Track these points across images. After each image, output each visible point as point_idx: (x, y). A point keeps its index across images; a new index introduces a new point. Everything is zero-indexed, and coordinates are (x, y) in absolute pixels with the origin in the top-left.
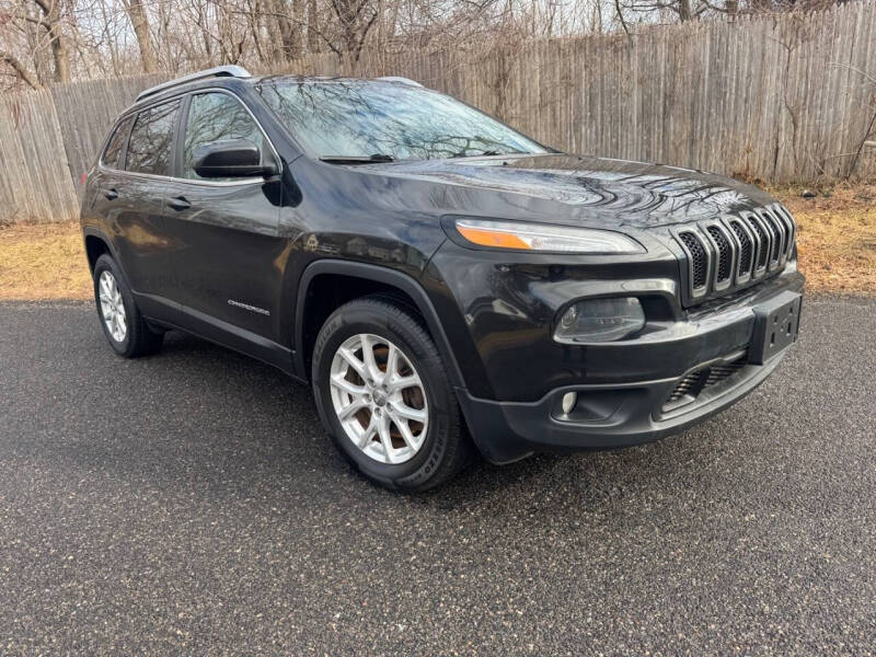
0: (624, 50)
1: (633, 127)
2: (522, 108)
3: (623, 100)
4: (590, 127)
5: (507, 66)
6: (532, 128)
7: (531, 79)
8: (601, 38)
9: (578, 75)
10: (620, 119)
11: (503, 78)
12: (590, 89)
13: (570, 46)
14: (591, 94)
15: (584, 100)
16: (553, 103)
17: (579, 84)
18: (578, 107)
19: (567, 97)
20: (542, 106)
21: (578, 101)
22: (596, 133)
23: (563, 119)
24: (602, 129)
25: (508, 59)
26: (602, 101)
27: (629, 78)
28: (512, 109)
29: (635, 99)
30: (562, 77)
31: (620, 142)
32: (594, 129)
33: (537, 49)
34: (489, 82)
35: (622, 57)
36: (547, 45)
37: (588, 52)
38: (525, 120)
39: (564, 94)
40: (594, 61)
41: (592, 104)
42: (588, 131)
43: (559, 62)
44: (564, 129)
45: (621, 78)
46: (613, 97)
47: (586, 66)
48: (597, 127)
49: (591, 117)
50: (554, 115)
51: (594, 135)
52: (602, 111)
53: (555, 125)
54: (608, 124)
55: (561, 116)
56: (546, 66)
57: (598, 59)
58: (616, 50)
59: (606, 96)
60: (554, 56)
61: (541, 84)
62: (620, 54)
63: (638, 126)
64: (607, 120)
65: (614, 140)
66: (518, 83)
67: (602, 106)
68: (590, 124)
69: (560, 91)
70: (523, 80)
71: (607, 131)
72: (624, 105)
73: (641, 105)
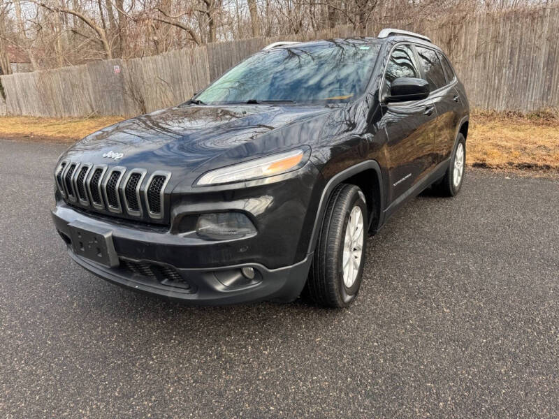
0: (539, 19)
1: (540, 70)
2: (464, 56)
3: (535, 52)
5: (457, 31)
6: (470, 69)
7: (472, 39)
8: (524, 11)
9: (504, 36)
10: (531, 64)
11: (453, 37)
12: (512, 45)
13: (500, 17)
14: (512, 48)
15: (508, 51)
16: (485, 53)
17: (504, 42)
18: (502, 56)
19: (494, 50)
20: (477, 56)
21: (502, 52)
22: (513, 75)
23: (491, 64)
24: (517, 71)
25: (458, 26)
26: (520, 52)
27: (540, 37)
28: (456, 58)
29: (544, 51)
30: (493, 38)
31: (529, 79)
32: (511, 71)
33: (477, 19)
34: (444, 41)
35: (537, 23)
36: (485, 16)
37: (513, 21)
38: (465, 64)
39: (493, 48)
40: (517, 27)
41: (512, 54)
42: (508, 72)
43: (492, 28)
44: (491, 70)
45: (535, 37)
46: (527, 50)
47: (510, 30)
48: (514, 70)
49: (510, 63)
50: (485, 61)
51: (511, 75)
52: (519, 59)
53: (485, 68)
54: (521, 67)
55: (490, 62)
56: (483, 29)
57: (520, 25)
58: (533, 19)
59: (523, 49)
60: (489, 23)
61: (478, 42)
62: (536, 21)
63: (544, 69)
64: (521, 65)
65: (525, 78)
66: (463, 40)
67: (519, 56)
68: (509, 68)
69: (491, 46)
70: (466, 40)
71: (521, 72)
72: (535, 55)
73: (547, 55)
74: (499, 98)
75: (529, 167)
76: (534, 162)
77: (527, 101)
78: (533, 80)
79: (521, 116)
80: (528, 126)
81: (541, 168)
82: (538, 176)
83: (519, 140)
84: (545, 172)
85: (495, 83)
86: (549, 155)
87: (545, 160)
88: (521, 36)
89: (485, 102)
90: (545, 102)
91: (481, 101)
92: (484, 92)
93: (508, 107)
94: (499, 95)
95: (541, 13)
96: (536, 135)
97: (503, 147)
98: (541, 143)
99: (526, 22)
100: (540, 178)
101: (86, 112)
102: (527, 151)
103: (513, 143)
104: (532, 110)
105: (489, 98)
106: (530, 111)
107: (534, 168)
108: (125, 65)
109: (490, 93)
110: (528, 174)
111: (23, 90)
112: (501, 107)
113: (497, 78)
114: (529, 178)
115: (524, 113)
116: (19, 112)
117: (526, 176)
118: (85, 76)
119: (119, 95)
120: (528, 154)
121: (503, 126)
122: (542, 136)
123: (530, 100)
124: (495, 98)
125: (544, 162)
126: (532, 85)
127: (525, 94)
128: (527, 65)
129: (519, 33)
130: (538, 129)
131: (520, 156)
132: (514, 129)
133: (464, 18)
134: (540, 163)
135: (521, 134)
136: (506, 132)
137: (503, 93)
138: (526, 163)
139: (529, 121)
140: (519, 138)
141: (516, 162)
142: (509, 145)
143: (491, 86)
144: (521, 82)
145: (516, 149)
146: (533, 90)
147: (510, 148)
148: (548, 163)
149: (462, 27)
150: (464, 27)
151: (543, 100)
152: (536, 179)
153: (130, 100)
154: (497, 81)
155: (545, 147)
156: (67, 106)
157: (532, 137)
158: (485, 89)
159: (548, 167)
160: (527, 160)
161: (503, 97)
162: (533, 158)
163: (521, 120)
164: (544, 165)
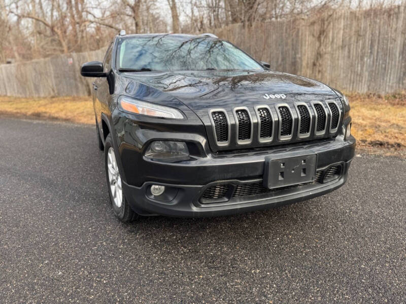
0: (395, 15)
1: (396, 58)
2: (332, 47)
3: (391, 43)
4: (370, 58)
5: (325, 27)
6: (337, 58)
7: (338, 33)
8: (381, 9)
9: (365, 30)
10: (387, 53)
11: (322, 32)
12: (372, 38)
13: (361, 14)
14: (372, 40)
15: (368, 43)
16: (350, 45)
17: (364, 36)
18: (363, 48)
19: (357, 42)
20: (343, 47)
21: (364, 44)
22: (373, 62)
23: (354, 54)
24: (377, 59)
25: (326, 23)
26: (379, 43)
27: (396, 30)
28: (326, 49)
29: (399, 42)
30: (356, 32)
31: (387, 66)
32: (372, 59)
33: (342, 17)
34: (315, 35)
35: (393, 19)
36: (349, 14)
37: (372, 17)
38: (333, 54)
39: (356, 41)
40: (375, 22)
41: (372, 46)
42: (369, 60)
43: (355, 24)
44: (354, 58)
45: (391, 31)
46: (385, 41)
47: (370, 25)
48: (374, 58)
49: (371, 52)
50: (349, 52)
51: (371, 63)
52: (378, 49)
53: (349, 57)
54: (380, 56)
55: (353, 52)
56: (347, 26)
57: (378, 21)
58: (389, 16)
59: (381, 41)
60: (352, 20)
61: (343, 36)
62: (392, 17)
63: (399, 57)
64: (380, 54)
65: (384, 66)
66: (331, 35)
67: (378, 47)
68: (370, 56)
69: (354, 39)
70: (333, 33)
71: (380, 60)
72: (392, 46)
73: (402, 46)
74: (362, 82)
75: (381, 144)
76: (386, 140)
77: (386, 84)
78: (390, 67)
79: (379, 97)
80: (384, 106)
81: (392, 146)
82: (388, 154)
83: (374, 118)
84: (396, 149)
85: (358, 70)
86: (401, 133)
87: (396, 138)
88: (380, 30)
89: (350, 86)
90: (401, 85)
91: (346, 84)
92: (349, 78)
93: (369, 90)
94: (362, 80)
95: (396, 10)
96: (390, 114)
97: (359, 125)
98: (394, 122)
99: (383, 18)
100: (391, 157)
101: (50, 94)
102: (380, 129)
103: (369, 121)
104: (390, 92)
105: (353, 83)
106: (388, 93)
107: (386, 145)
108: (76, 58)
109: (354, 78)
110: (380, 151)
111: (8, 78)
112: (363, 89)
113: (359, 65)
114: (380, 156)
115: (383, 94)
116: (5, 94)
117: (378, 153)
118: (49, 66)
119: (72, 81)
120: (381, 132)
121: (363, 106)
122: (396, 115)
123: (388, 84)
124: (358, 82)
125: (396, 141)
126: (389, 71)
127: (383, 79)
128: (384, 54)
129: (377, 27)
130: (393, 109)
131: (374, 133)
132: (371, 109)
133: (330, 16)
134: (392, 141)
135: (377, 113)
136: (364, 111)
137: (365, 78)
138: (378, 141)
139: (386, 101)
140: (375, 116)
141: (369, 140)
142: (364, 123)
143: (354, 72)
144: (380, 69)
145: (371, 126)
146: (390, 76)
147: (365, 126)
148: (400, 141)
149: (329, 23)
150: (332, 24)
151: (399, 84)
152: (386, 157)
153: (79, 85)
154: (359, 68)
155: (397, 125)
156: (37, 89)
157: (387, 116)
158: (349, 75)
159: (399, 145)
160: (379, 137)
161: (365, 81)
162: (386, 136)
163: (380, 101)
164: (396, 143)
